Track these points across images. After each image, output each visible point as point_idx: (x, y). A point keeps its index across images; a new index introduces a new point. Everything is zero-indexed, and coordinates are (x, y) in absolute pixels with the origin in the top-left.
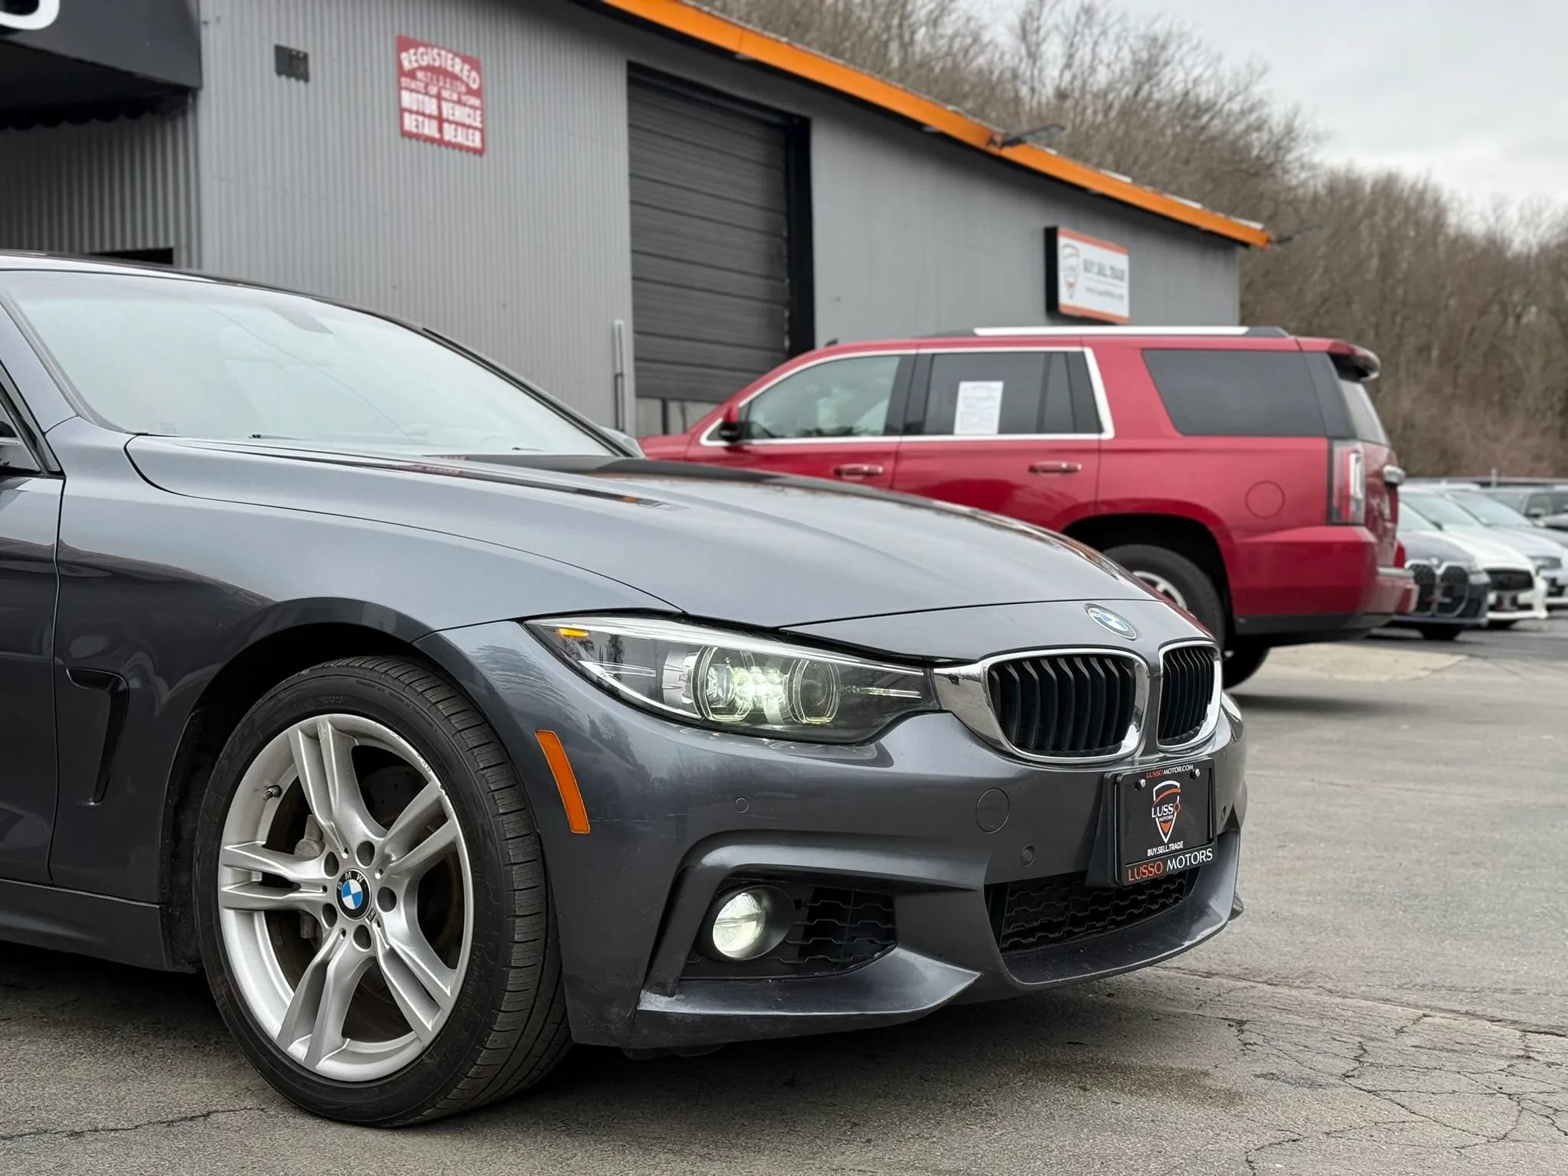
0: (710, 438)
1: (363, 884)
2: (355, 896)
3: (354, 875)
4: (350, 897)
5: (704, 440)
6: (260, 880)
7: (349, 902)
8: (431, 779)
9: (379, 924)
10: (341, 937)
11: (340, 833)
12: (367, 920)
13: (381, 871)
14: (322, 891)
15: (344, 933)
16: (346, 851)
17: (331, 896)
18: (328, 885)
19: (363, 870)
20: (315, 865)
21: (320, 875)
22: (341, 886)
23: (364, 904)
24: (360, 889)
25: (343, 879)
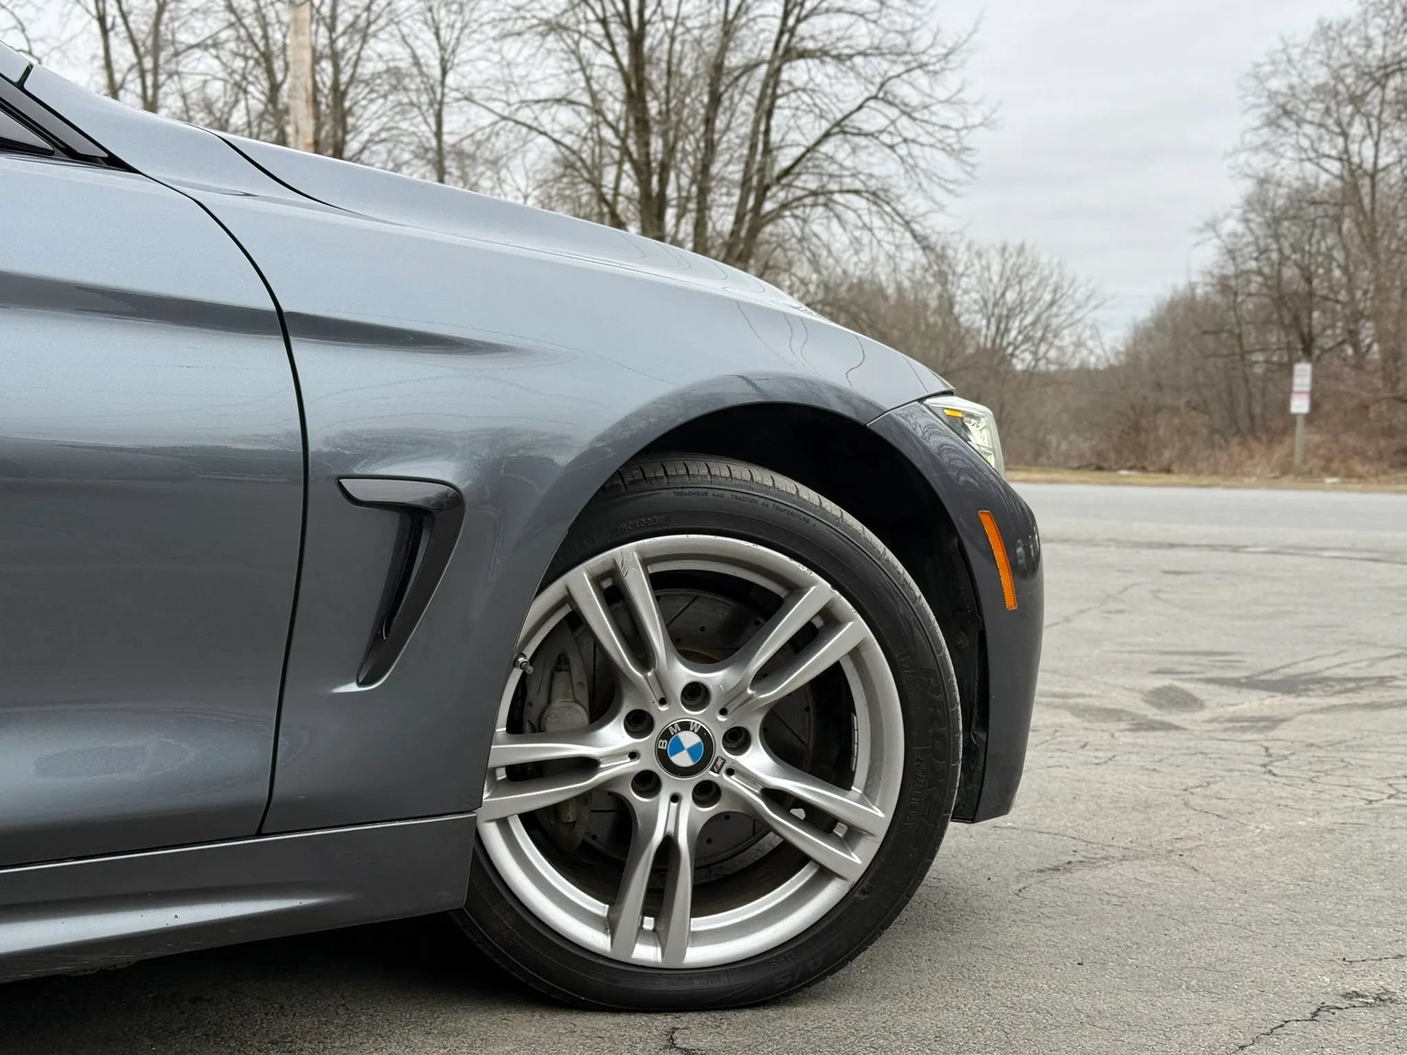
1: (702, 733)
2: (692, 751)
3: (685, 726)
4: (685, 753)
6: (505, 776)
7: (682, 759)
8: (813, 583)
9: (730, 772)
10: (672, 804)
11: (660, 680)
12: (711, 773)
13: (723, 712)
14: (629, 760)
15: (675, 798)
16: (663, 702)
17: (648, 762)
18: (641, 750)
19: (696, 717)
20: (611, 732)
21: (628, 741)
22: (664, 745)
23: (705, 755)
24: (697, 739)
25: (666, 735)
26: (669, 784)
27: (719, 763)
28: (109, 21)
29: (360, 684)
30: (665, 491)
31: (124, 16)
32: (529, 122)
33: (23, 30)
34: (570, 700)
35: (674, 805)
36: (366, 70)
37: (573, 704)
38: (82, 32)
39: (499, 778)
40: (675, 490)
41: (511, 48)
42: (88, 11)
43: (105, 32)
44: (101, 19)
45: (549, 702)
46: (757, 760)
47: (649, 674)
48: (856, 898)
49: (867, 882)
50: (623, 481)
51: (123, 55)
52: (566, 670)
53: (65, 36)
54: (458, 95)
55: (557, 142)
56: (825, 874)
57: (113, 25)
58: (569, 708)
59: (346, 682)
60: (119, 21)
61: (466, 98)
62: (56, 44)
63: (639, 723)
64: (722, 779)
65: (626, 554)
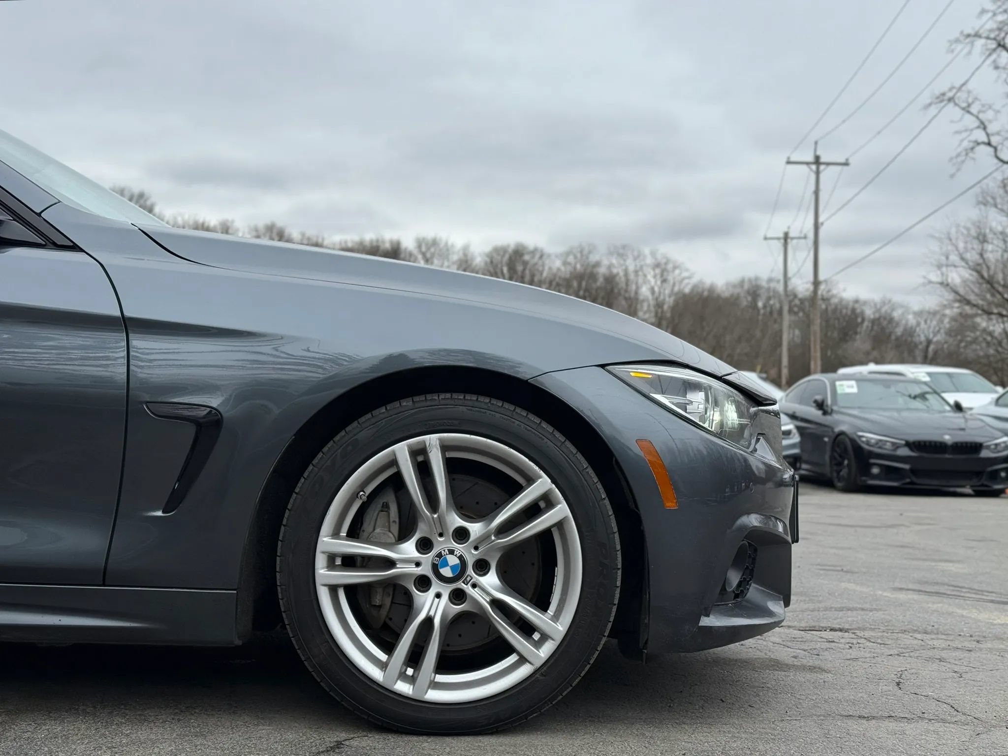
1: (461, 558)
2: (453, 568)
3: (451, 552)
4: (448, 568)
6: (340, 563)
7: (446, 572)
8: (540, 477)
9: (474, 586)
10: (436, 599)
11: (441, 521)
12: (463, 584)
13: (476, 548)
14: (415, 566)
15: (438, 596)
16: (441, 535)
17: (425, 570)
18: (423, 561)
19: (459, 548)
20: (409, 548)
21: (415, 554)
22: (439, 562)
23: (460, 572)
24: (457, 561)
25: (439, 555)
26: (436, 586)
27: (468, 579)
29: (164, 511)
30: (461, 407)
34: (386, 529)
35: (437, 600)
37: (388, 532)
39: (337, 564)
40: (467, 407)
45: (374, 529)
46: (491, 580)
47: (435, 516)
48: (537, 677)
49: (545, 668)
50: (439, 398)
52: (386, 512)
56: (522, 660)
58: (384, 534)
59: (155, 511)
63: (425, 545)
64: (468, 589)
65: (432, 440)
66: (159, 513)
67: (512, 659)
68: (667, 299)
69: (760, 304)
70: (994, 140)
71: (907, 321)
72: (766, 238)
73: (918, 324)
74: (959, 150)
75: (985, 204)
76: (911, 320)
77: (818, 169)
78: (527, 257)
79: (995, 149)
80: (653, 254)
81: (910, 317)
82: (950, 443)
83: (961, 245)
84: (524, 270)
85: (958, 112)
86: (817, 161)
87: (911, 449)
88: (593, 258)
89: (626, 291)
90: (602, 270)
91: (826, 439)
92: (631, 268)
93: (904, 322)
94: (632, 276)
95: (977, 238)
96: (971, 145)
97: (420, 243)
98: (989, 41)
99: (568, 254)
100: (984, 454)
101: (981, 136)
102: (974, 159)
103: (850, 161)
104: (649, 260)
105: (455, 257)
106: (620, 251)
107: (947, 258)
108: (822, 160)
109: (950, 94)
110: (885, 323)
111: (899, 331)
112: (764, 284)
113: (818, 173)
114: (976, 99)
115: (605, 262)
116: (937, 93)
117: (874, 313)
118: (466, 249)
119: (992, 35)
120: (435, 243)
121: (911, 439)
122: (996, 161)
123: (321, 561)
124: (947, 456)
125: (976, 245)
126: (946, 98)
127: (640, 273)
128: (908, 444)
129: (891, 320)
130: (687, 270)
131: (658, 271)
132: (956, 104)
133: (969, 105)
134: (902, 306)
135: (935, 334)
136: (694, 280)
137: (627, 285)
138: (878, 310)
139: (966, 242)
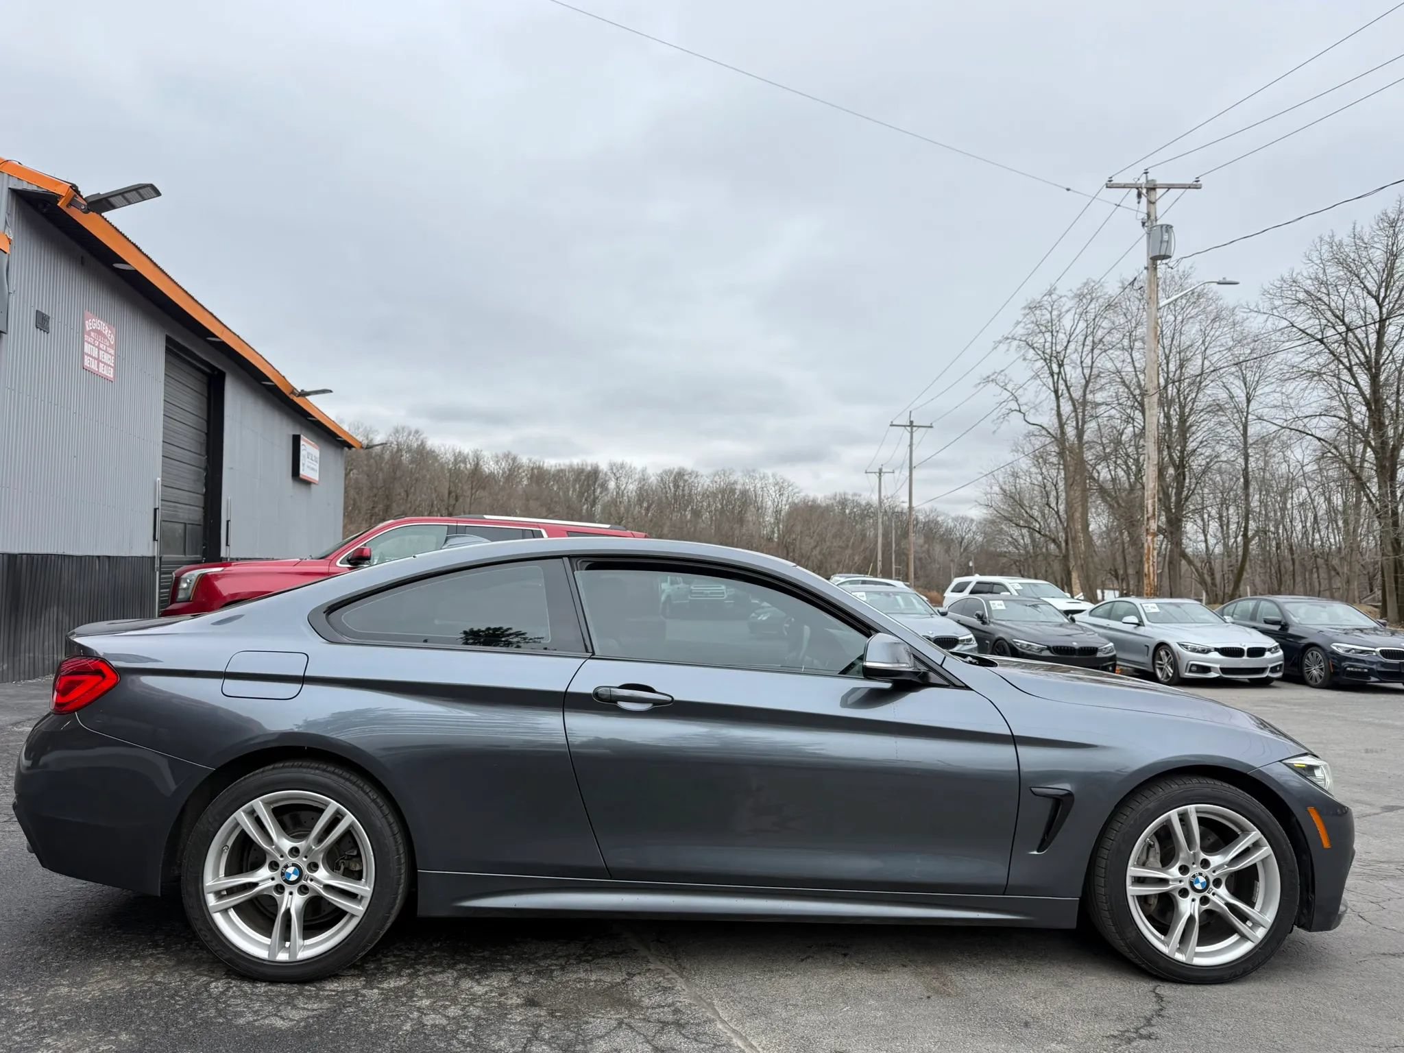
0: (341, 563)
1: (1206, 878)
2: (1202, 884)
3: (1201, 874)
4: (1199, 884)
5: (338, 563)
7: (1198, 886)
8: (1254, 831)
9: (1214, 894)
10: (1192, 902)
11: (1194, 855)
12: (1207, 893)
13: (1214, 872)
14: (1179, 882)
15: (1193, 900)
16: (1193, 864)
17: (1185, 884)
18: (1183, 879)
19: (1205, 871)
20: (1174, 872)
21: (1179, 875)
22: (1193, 880)
23: (1206, 888)
24: (1204, 879)
25: (1194, 876)
26: (1192, 895)
27: (1210, 890)
28: (1060, 392)
29: (1038, 851)
31: (1068, 389)
32: (1300, 428)
33: (1017, 401)
34: (1155, 859)
36: (1200, 405)
37: (1157, 861)
38: (1046, 399)
39: (1138, 883)
41: (1290, 387)
42: (1049, 388)
43: (1058, 398)
44: (1056, 392)
45: (1148, 859)
46: (1223, 891)
47: (1191, 852)
48: (1257, 950)
49: (1261, 945)
51: (1066, 408)
53: (1038, 401)
54: (1255, 417)
55: (1319, 439)
56: (1244, 938)
57: (1062, 395)
59: (1033, 851)
60: (1065, 391)
61: (1259, 419)
62: (1033, 405)
63: (1184, 870)
64: (1210, 896)
65: (1191, 808)
66: (1035, 853)
67: (1235, 938)
68: (784, 507)
69: (847, 511)
70: (1023, 409)
71: (948, 523)
72: (866, 473)
73: (955, 526)
74: (1000, 414)
75: (1017, 451)
76: (951, 524)
77: (912, 429)
78: (686, 477)
79: (1024, 414)
80: (774, 476)
81: (950, 521)
82: (1077, 647)
83: (1001, 479)
84: (684, 486)
85: (999, 389)
86: (911, 425)
87: (1051, 652)
88: (732, 478)
89: (756, 501)
90: (739, 487)
91: (987, 642)
92: (759, 485)
93: (945, 524)
94: (760, 492)
95: (1013, 475)
96: (1007, 411)
97: (612, 466)
98: (1021, 343)
99: (716, 474)
100: (1099, 655)
101: (1014, 406)
102: (1008, 421)
103: (933, 425)
104: (771, 480)
105: (637, 476)
106: (750, 473)
107: (991, 488)
108: (914, 424)
109: (993, 377)
110: (932, 525)
111: (942, 530)
112: (850, 497)
113: (912, 433)
114: (1010, 380)
115: (741, 481)
116: (985, 376)
117: (925, 518)
118: (644, 470)
119: (1024, 339)
120: (622, 466)
121: (1051, 645)
122: (1025, 423)
123: (1129, 881)
124: (1075, 657)
125: (1011, 479)
126: (990, 379)
127: (765, 489)
128: (1049, 648)
129: (937, 523)
130: (797, 488)
131: (777, 488)
132: (997, 384)
133: (1006, 385)
134: (944, 514)
135: (966, 534)
136: (802, 494)
137: (756, 497)
138: (928, 516)
139: (1004, 478)
